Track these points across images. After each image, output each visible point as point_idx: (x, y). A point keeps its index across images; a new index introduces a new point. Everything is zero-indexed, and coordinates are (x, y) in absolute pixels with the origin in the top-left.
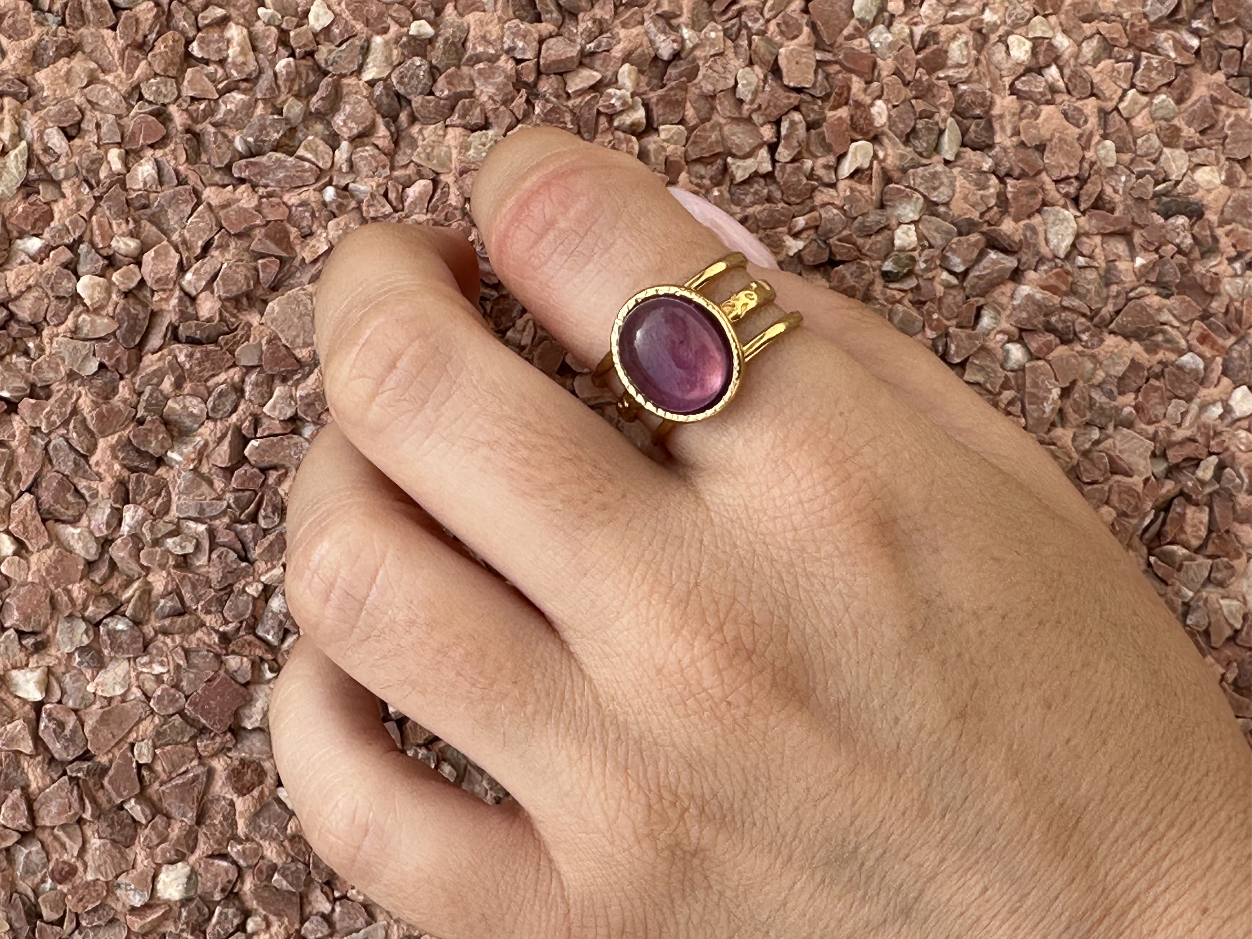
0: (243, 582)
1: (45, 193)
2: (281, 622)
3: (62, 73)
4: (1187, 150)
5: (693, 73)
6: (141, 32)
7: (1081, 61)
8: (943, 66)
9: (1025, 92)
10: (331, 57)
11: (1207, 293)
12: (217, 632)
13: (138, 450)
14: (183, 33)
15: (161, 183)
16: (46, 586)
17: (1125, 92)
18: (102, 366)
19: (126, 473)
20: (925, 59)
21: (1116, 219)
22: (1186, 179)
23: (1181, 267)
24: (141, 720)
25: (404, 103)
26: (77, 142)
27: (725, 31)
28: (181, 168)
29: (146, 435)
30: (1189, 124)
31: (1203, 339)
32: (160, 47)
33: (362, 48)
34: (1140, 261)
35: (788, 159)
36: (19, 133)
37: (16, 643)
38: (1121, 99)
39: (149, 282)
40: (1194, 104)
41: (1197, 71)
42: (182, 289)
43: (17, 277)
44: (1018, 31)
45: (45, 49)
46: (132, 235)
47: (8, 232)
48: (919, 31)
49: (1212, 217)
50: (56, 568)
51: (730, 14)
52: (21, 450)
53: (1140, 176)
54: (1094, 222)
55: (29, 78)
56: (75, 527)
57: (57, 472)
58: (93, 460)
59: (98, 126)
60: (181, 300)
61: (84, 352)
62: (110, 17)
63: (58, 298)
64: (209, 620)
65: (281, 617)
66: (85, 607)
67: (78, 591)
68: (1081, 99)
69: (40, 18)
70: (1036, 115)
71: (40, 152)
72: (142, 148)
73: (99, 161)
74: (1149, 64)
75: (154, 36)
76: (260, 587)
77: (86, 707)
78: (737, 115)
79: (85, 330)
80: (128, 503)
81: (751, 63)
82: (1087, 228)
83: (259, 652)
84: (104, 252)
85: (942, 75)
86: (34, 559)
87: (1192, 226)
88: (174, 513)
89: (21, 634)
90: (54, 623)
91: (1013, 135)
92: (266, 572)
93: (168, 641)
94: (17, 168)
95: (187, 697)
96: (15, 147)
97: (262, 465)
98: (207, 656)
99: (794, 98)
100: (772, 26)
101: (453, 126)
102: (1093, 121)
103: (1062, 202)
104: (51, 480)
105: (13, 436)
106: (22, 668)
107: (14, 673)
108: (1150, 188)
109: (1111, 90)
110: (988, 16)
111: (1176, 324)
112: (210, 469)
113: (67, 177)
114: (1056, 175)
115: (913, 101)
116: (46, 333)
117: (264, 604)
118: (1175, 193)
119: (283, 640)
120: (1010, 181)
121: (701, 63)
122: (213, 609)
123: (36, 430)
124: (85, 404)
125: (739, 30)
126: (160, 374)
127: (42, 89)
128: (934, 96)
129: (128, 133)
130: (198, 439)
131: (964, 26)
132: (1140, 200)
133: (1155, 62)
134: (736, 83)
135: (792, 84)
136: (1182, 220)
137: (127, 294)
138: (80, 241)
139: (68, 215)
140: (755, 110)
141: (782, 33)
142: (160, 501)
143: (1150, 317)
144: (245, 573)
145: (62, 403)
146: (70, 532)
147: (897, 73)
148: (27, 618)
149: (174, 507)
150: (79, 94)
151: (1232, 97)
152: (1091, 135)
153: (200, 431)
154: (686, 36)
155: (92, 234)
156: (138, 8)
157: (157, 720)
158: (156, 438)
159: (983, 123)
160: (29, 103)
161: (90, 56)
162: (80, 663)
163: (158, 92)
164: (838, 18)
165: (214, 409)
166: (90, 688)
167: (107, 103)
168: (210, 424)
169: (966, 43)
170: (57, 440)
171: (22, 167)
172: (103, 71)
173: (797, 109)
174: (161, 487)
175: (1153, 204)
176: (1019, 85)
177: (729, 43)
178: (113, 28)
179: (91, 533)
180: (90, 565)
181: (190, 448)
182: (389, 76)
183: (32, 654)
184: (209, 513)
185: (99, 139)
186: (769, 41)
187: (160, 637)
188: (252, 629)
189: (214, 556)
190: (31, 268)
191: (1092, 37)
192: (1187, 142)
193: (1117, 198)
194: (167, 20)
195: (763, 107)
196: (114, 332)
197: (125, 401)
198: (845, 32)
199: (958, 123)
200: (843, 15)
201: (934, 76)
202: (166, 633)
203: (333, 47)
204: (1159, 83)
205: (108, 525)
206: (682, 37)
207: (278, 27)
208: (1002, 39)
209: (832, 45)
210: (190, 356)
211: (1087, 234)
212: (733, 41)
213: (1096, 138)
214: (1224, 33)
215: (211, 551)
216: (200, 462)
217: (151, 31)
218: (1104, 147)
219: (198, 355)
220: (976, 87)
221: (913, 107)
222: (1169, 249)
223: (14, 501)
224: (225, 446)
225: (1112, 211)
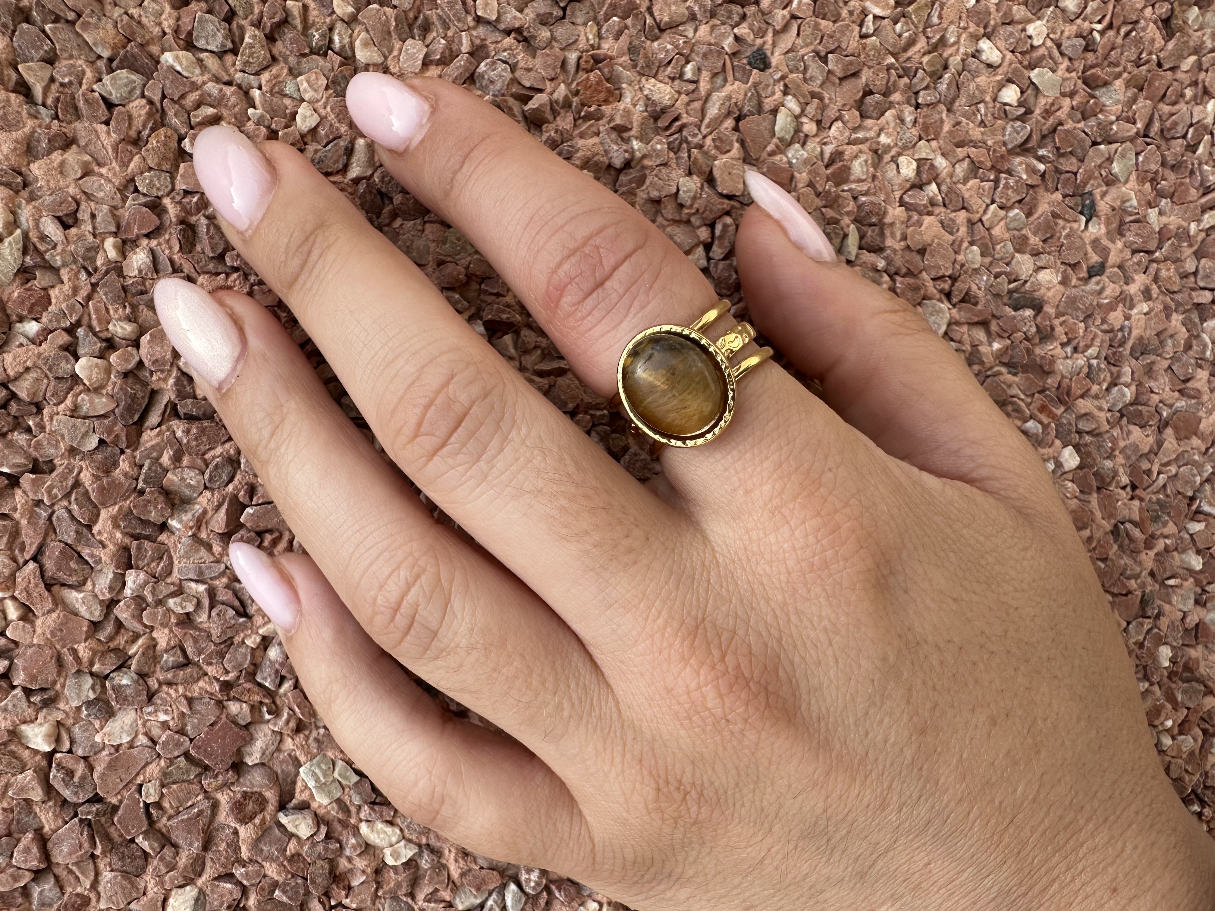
0: (242, 635)
1: (41, 279)
2: (277, 671)
3: (55, 164)
4: (1032, 255)
5: (641, 181)
6: (134, 128)
7: (954, 179)
8: (846, 181)
9: (912, 204)
10: (317, 156)
11: (1044, 372)
12: (218, 680)
13: (140, 519)
14: (176, 130)
15: (157, 271)
16: (52, 646)
17: (988, 206)
18: (101, 442)
19: (127, 541)
20: (833, 174)
21: (980, 311)
22: (1032, 279)
23: (1028, 350)
24: (147, 764)
25: (386, 202)
26: (73, 231)
27: (669, 144)
28: (176, 257)
29: (146, 506)
30: (1035, 234)
31: (1043, 409)
32: (153, 142)
33: (346, 149)
34: (996, 346)
35: (722, 256)
36: (15, 221)
37: (24, 700)
38: (985, 212)
39: (147, 363)
40: (1039, 218)
41: (1041, 191)
42: (179, 369)
43: (14, 359)
44: (907, 152)
45: (38, 141)
46: (129, 319)
47: (8, 316)
48: (828, 150)
49: (1049, 310)
50: (62, 631)
51: (673, 129)
52: (24, 522)
53: (997, 276)
54: (962, 313)
55: (23, 169)
56: (81, 591)
57: (60, 541)
58: (95, 529)
59: (93, 216)
60: (178, 379)
61: (83, 430)
62: (102, 112)
63: (57, 378)
64: (209, 669)
65: (277, 666)
66: (92, 663)
67: (83, 650)
68: (955, 211)
69: (32, 111)
70: (919, 224)
71: (35, 240)
72: (138, 238)
73: (96, 249)
74: (1007, 184)
75: (147, 132)
76: (258, 639)
77: (95, 754)
78: (678, 218)
79: (85, 409)
80: (131, 568)
81: (690, 174)
82: (957, 317)
83: (257, 698)
84: (104, 335)
85: (846, 188)
86: (39, 622)
87: (1035, 316)
88: (176, 575)
89: (28, 692)
90: (62, 680)
91: (901, 240)
92: (264, 625)
93: (172, 692)
94: (12, 254)
95: (191, 740)
96: (11, 234)
97: (258, 529)
98: (209, 703)
99: (726, 204)
100: (708, 141)
101: (431, 222)
102: (963, 230)
103: (938, 296)
104: (54, 550)
105: (15, 509)
106: (32, 722)
107: (23, 727)
108: (1006, 285)
109: (977, 203)
110: (884, 139)
111: (1022, 397)
112: (209, 535)
113: (65, 265)
114: (934, 274)
115: (824, 210)
116: (45, 411)
117: (262, 653)
118: (1023, 290)
119: (280, 685)
120: (898, 278)
121: (647, 172)
122: (214, 661)
123: (39, 503)
124: (86, 477)
125: (680, 144)
126: (159, 449)
127: (37, 180)
128: (839, 206)
129: (123, 224)
130: (197, 507)
131: (864, 147)
132: (997, 296)
133: (1011, 182)
134: (678, 190)
135: (725, 192)
136: (1028, 313)
137: (126, 375)
138: (78, 324)
139: (65, 300)
140: (694, 214)
141: (716, 147)
142: (162, 564)
143: (1004, 391)
144: (244, 627)
145: (63, 477)
146: (74, 597)
147: (811, 184)
148: (33, 678)
149: (175, 570)
150: (73, 185)
151: (1068, 212)
152: (962, 241)
153: (199, 500)
154: (636, 147)
155: (90, 319)
156: (131, 105)
157: (162, 763)
158: (155, 507)
159: (877, 229)
160: (25, 194)
161: (84, 149)
162: (89, 715)
163: (151, 185)
164: (763, 137)
165: (211, 479)
166: (98, 738)
167: (102, 194)
168: (208, 494)
169: (866, 161)
170: (60, 512)
171: (18, 254)
172: (99, 165)
173: (728, 213)
174: (163, 553)
175: (1005, 300)
176: (906, 198)
177: (672, 154)
178: (107, 123)
179: (96, 596)
180: (95, 626)
181: (189, 516)
182: (372, 175)
183: (42, 708)
184: (207, 575)
185: (94, 228)
186: (706, 154)
187: (165, 688)
188: (251, 676)
189: (213, 614)
190: (28, 351)
191: (963, 159)
192: (1033, 249)
193: (981, 294)
194: (161, 118)
195: (701, 211)
196: (113, 411)
197: (126, 475)
198: (769, 149)
199: (858, 229)
200: (766, 134)
201: (840, 188)
202: (170, 684)
203: (319, 147)
204: (1014, 200)
205: (111, 589)
206: (632, 148)
207: (268, 127)
208: (894, 160)
209: (757, 160)
210: (187, 432)
211: (957, 323)
212: (675, 153)
213: (965, 244)
214: (1062, 160)
215: (211, 608)
216: (199, 528)
217: (144, 126)
218: (971, 252)
219: (194, 431)
220: (872, 198)
221: (823, 214)
222: (1019, 335)
223: (19, 568)
224: (222, 514)
225: (976, 304)
